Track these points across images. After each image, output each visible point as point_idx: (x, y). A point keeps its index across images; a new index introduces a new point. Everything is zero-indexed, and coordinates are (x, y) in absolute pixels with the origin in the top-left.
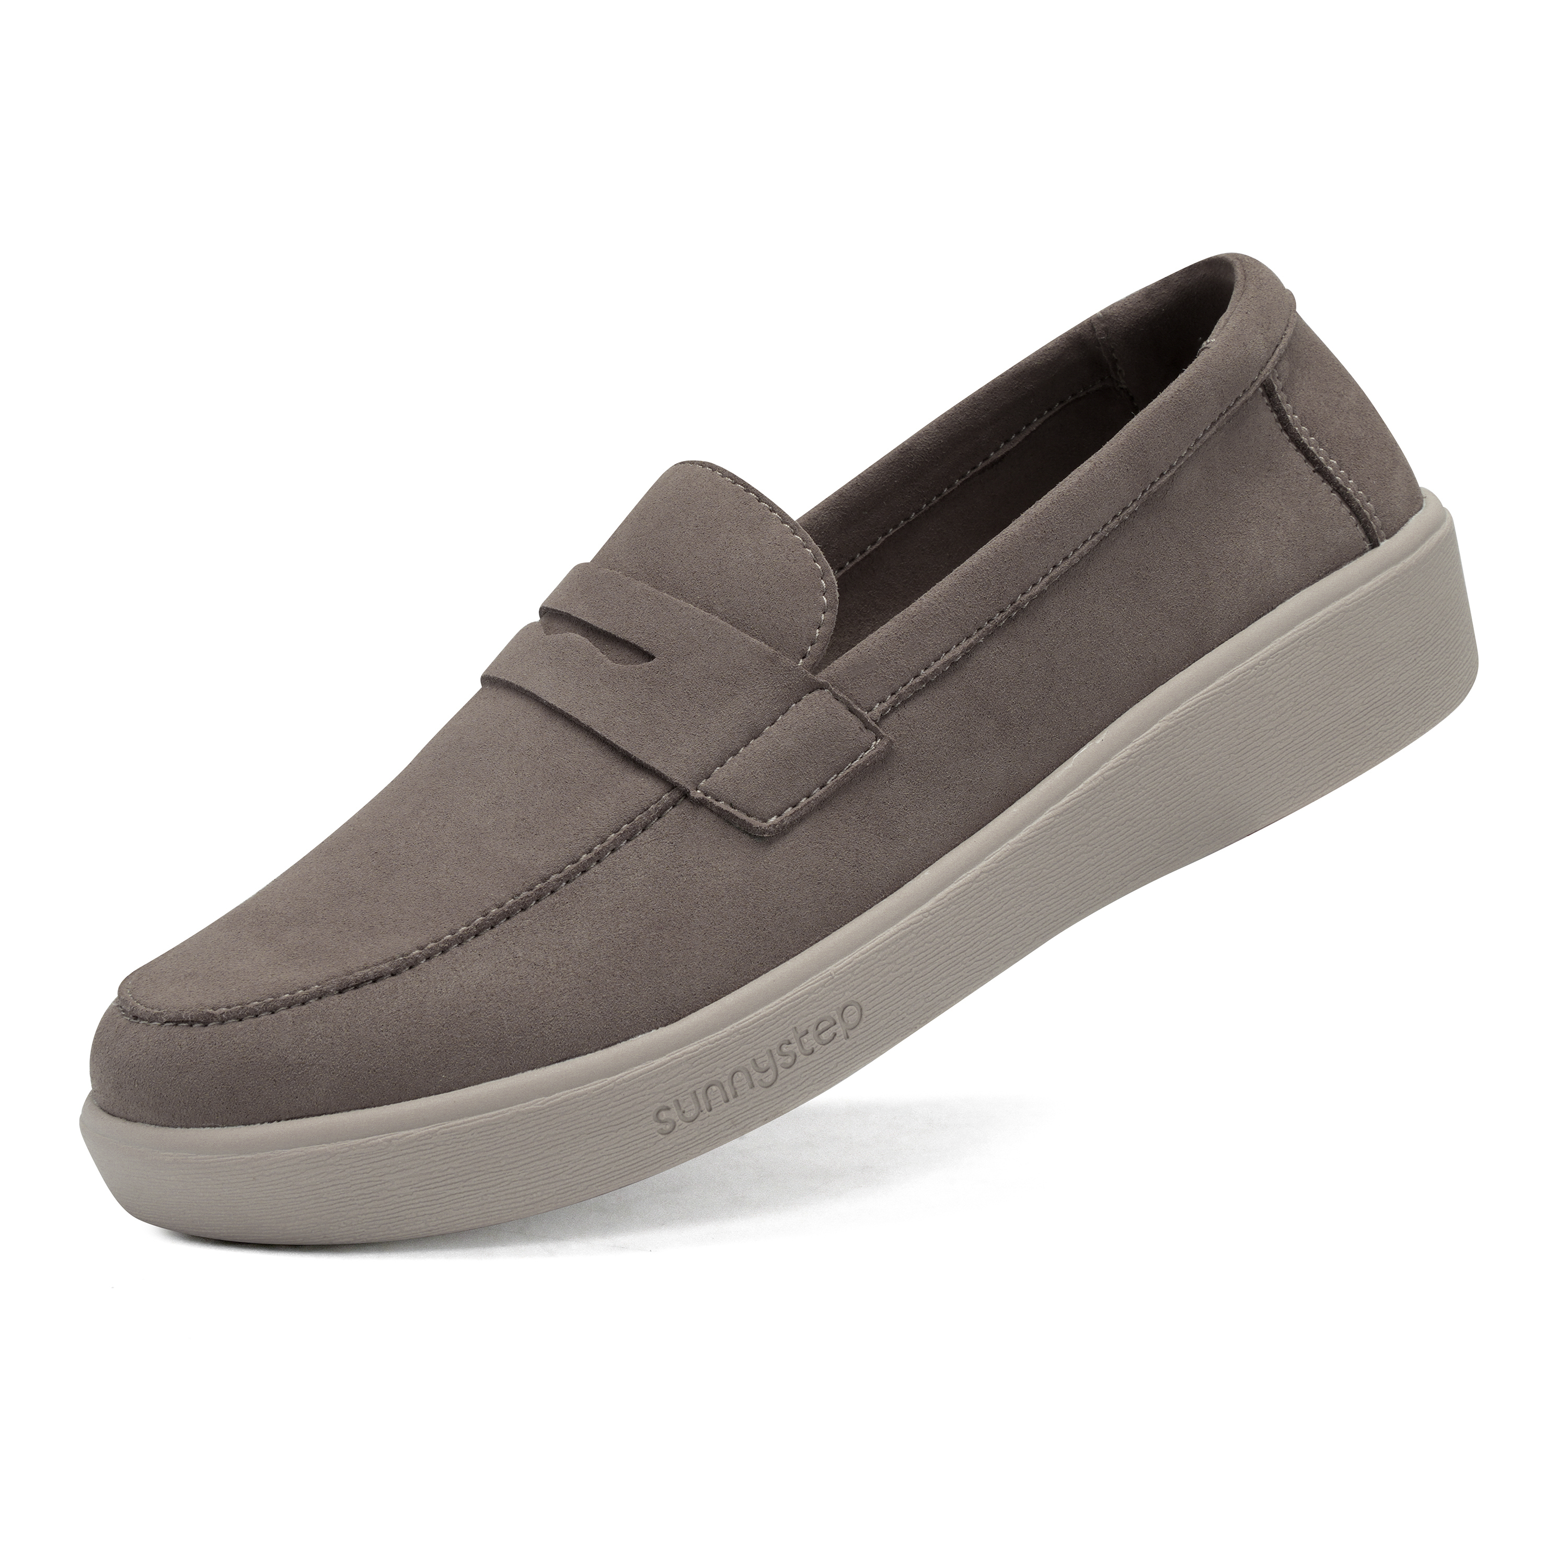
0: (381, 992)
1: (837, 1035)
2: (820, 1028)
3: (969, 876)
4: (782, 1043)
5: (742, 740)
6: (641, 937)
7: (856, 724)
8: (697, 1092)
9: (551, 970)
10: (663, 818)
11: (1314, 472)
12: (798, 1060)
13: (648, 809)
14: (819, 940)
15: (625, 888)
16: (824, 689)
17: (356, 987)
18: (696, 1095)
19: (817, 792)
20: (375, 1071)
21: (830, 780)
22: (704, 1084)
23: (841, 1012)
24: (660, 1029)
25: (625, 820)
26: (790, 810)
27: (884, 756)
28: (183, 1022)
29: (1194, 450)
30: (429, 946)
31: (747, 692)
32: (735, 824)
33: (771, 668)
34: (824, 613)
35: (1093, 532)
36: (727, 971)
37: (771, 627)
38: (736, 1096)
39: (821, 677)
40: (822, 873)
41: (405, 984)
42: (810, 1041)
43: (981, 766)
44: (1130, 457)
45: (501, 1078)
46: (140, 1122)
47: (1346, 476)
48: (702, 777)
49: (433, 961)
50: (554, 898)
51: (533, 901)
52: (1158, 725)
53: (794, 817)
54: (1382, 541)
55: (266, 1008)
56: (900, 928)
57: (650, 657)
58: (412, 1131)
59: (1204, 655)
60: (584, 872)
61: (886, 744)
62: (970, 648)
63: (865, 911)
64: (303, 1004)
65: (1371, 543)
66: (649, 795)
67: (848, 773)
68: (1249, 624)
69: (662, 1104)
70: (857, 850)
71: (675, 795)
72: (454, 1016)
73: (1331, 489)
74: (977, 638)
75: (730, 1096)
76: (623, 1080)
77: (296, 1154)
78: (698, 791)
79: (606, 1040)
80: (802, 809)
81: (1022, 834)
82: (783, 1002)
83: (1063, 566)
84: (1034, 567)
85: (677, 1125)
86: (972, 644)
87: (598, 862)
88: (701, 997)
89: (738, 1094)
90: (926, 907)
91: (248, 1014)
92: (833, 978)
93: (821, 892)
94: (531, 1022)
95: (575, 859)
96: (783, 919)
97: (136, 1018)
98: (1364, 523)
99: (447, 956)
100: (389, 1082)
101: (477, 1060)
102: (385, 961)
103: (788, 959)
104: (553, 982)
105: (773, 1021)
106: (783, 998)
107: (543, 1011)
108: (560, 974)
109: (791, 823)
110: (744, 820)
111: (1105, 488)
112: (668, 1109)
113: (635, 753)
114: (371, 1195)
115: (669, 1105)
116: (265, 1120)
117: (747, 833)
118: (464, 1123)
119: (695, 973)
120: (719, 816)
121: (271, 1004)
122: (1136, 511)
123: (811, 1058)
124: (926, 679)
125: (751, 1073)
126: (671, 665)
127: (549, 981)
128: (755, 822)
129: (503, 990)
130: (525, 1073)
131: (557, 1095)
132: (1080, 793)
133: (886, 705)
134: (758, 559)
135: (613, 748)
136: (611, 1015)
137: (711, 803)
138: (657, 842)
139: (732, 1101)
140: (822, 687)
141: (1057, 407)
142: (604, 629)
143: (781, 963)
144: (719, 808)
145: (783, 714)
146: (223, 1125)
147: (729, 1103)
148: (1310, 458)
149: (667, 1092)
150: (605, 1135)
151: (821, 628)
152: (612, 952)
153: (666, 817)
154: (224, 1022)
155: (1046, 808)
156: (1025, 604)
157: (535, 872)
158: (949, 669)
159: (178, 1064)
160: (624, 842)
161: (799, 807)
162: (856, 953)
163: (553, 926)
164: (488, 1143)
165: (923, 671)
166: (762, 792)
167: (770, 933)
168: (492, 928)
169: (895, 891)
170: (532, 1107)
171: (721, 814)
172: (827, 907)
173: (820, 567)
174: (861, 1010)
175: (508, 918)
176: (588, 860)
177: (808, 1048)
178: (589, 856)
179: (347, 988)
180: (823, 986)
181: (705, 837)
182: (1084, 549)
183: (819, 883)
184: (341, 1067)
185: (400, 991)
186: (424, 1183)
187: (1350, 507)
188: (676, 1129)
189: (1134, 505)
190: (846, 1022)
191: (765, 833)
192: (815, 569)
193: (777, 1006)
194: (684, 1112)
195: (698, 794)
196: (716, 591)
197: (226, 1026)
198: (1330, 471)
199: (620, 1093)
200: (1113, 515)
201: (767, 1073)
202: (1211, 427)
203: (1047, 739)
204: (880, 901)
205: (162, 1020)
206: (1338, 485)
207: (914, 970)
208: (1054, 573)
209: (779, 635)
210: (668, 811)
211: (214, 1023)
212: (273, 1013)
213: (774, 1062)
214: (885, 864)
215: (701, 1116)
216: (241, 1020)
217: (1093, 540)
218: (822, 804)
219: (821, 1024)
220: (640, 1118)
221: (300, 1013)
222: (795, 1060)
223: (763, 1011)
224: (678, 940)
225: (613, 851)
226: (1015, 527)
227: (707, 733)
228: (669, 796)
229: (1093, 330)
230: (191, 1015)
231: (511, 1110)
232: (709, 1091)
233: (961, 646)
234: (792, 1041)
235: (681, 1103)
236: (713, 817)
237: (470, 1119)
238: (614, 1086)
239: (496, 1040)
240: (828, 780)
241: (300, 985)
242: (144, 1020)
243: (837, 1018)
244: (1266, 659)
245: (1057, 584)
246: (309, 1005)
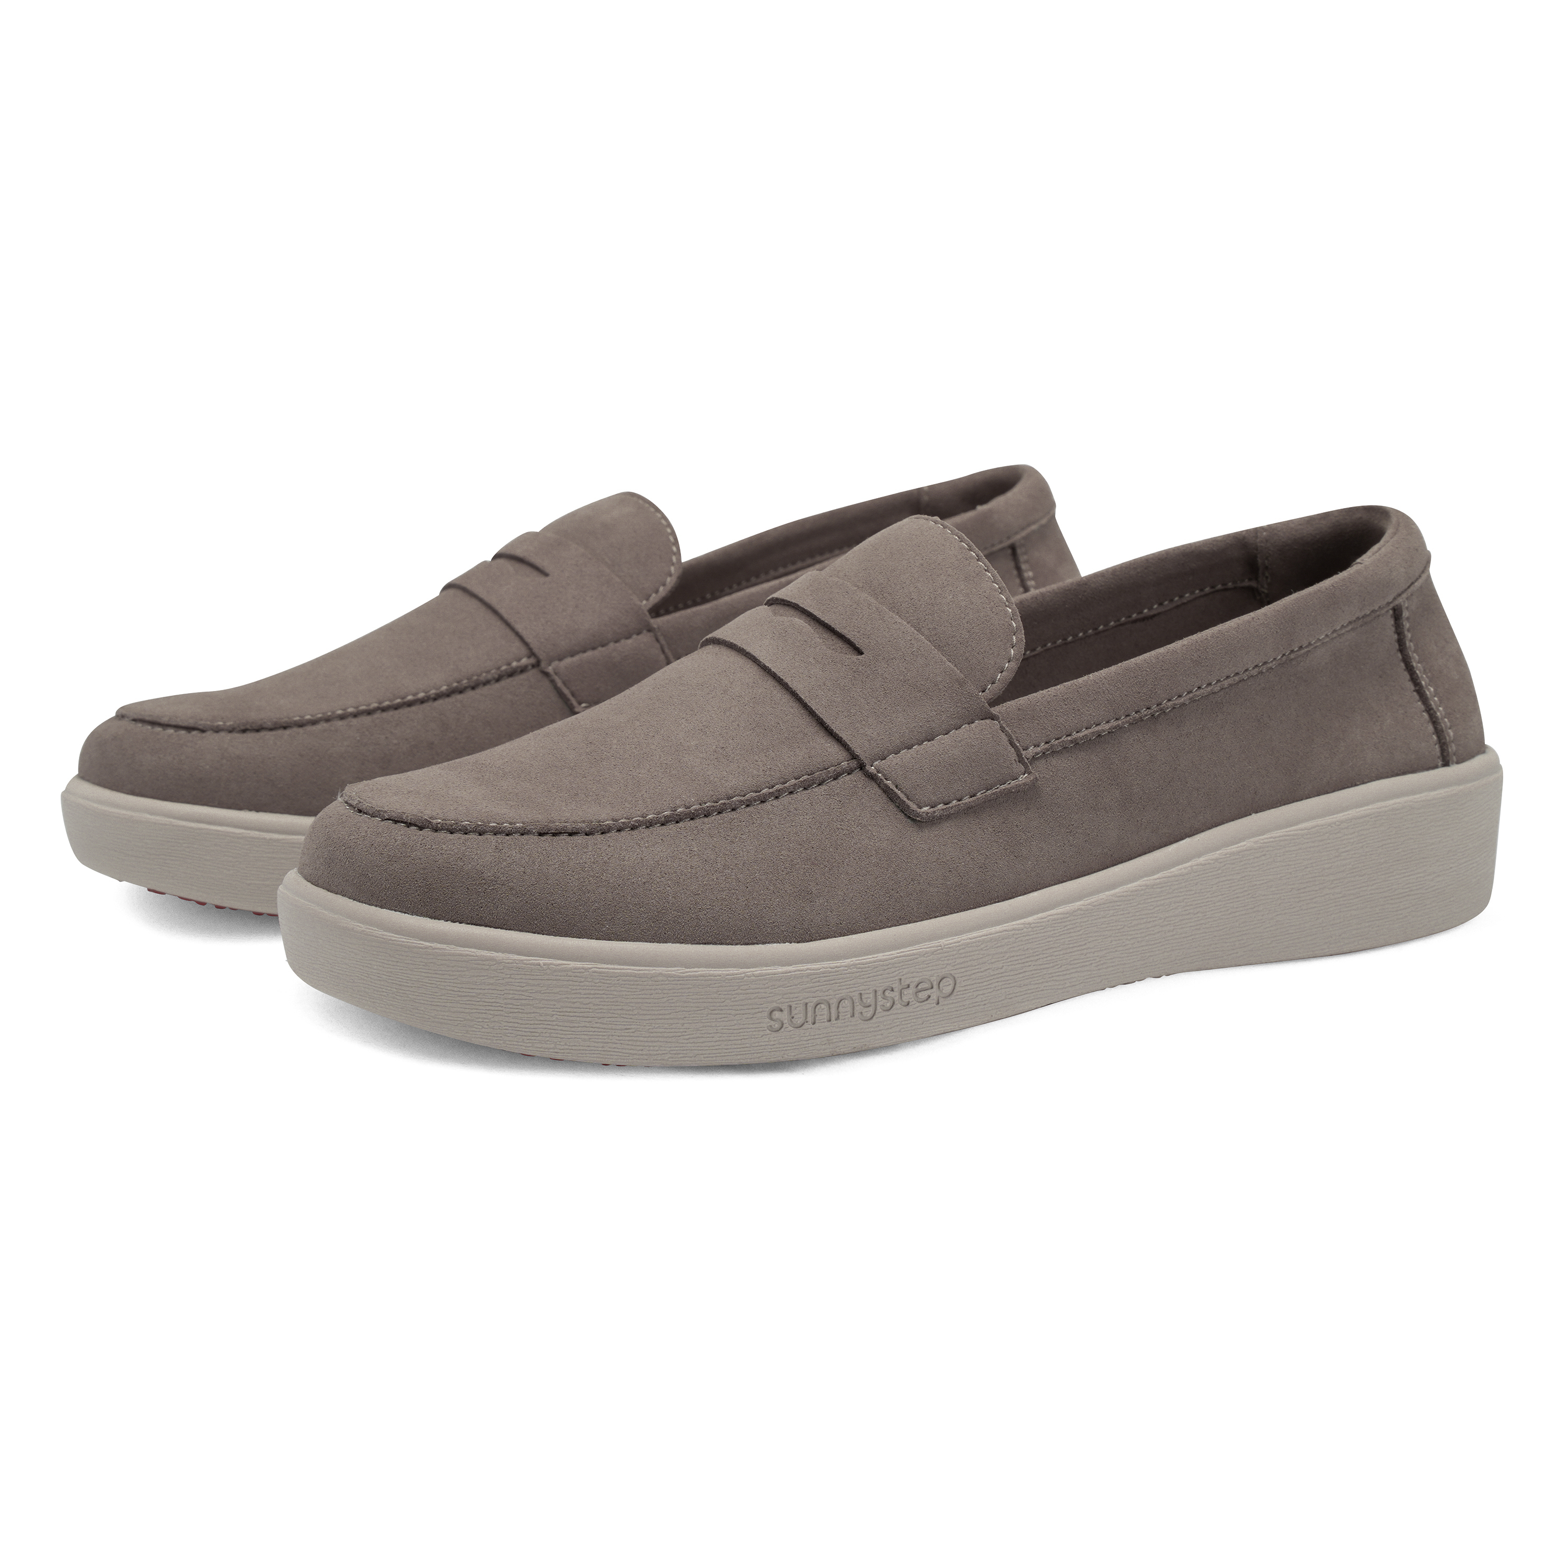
0: (574, 845)
1: (931, 998)
2: (919, 987)
3: (1068, 908)
4: (886, 988)
5: (919, 739)
6: (797, 866)
7: (1013, 756)
8: (808, 1005)
9: (718, 869)
10: (838, 780)
11: (1414, 691)
12: (894, 1007)
13: (828, 768)
14: (938, 917)
15: (793, 824)
16: (994, 720)
17: (554, 835)
18: (806, 1007)
19: (967, 800)
20: (553, 905)
21: (980, 793)
22: (815, 1000)
23: (939, 981)
24: (793, 944)
25: (807, 772)
26: (941, 806)
27: (1027, 789)
28: (402, 822)
29: (1331, 638)
30: (622, 820)
31: (933, 702)
32: (896, 802)
33: (957, 689)
34: (1009, 662)
35: (1236, 672)
36: (859, 915)
37: (964, 659)
38: (838, 1018)
39: (995, 710)
40: (954, 864)
41: (595, 844)
42: (909, 995)
43: (1100, 824)
44: (1282, 623)
45: (653, 942)
46: (340, 894)
47: (1438, 703)
48: (879, 757)
49: (623, 833)
50: (734, 815)
51: (716, 812)
52: (1245, 843)
53: (944, 812)
54: (1452, 764)
55: (476, 829)
56: (1005, 928)
57: (860, 652)
58: (569, 962)
59: (1293, 802)
60: (762, 802)
61: (1032, 779)
62: (1116, 728)
63: (980, 907)
64: (507, 835)
65: (1443, 761)
66: (832, 758)
67: (996, 792)
68: (1334, 791)
69: (778, 1005)
70: (987, 855)
71: (854, 764)
72: (630, 880)
73: (1424, 709)
74: (1124, 722)
75: (833, 1018)
76: (753, 974)
77: (467, 953)
78: (873, 768)
79: (748, 938)
80: (952, 807)
81: (1117, 890)
82: (898, 955)
83: (1205, 691)
84: (1183, 681)
85: (784, 1027)
86: (1118, 725)
87: (777, 798)
88: (833, 929)
89: (840, 1017)
90: (1030, 919)
91: (460, 830)
92: (942, 949)
93: (950, 878)
94: (691, 904)
95: (759, 789)
96: (915, 889)
97: (360, 811)
98: (1443, 745)
99: (635, 833)
100: (561, 917)
101: (638, 921)
102: (584, 822)
103: (909, 922)
104: (717, 879)
105: (886, 968)
106: (898, 951)
107: (703, 898)
108: (725, 874)
109: (940, 816)
110: (905, 801)
111: (1256, 640)
112: (781, 1010)
113: (828, 721)
114: (518, 1007)
115: (783, 1008)
116: (449, 919)
117: (903, 812)
118: (614, 969)
119: (833, 908)
120: (885, 792)
121: (481, 827)
122: (1273, 669)
123: (905, 1009)
124: (1076, 739)
125: (855, 1005)
126: (877, 663)
127: (715, 877)
128: (913, 806)
129: (675, 872)
130: (674, 944)
131: (695, 969)
132: (1169, 875)
133: (1039, 749)
134: (967, 603)
135: (812, 713)
136: (757, 920)
137: (881, 779)
138: (828, 797)
139: (833, 1021)
140: (993, 717)
141: (1207, 590)
142: (826, 622)
143: (903, 924)
144: (886, 786)
145: (956, 729)
146: (413, 913)
147: (831, 1022)
148: (1414, 680)
149: (785, 996)
150: (726, 1016)
151: (1004, 673)
152: (771, 870)
153: (841, 780)
154: (437, 831)
155: (1142, 877)
156: (1168, 709)
157: (724, 790)
158: (1095, 739)
159: (390, 853)
160: (801, 789)
161: (950, 805)
162: (964, 937)
163: (728, 836)
164: (628, 991)
165: (1075, 733)
166: (924, 784)
167: (902, 897)
168: (677, 822)
169: (1007, 900)
170: (673, 973)
171: (886, 790)
172: (952, 892)
173: (1015, 625)
174: (955, 984)
175: (692, 819)
176: (769, 793)
177: (905, 999)
178: (771, 790)
179: (547, 833)
180: (933, 953)
181: (869, 805)
182: (1226, 683)
183: (950, 871)
184: (526, 893)
185: (590, 848)
186: (564, 1010)
187: (1436, 728)
188: (782, 1030)
189: (1274, 663)
190: (941, 989)
191: (918, 817)
192: (1011, 625)
193: (892, 956)
194: (793, 1018)
195: (872, 769)
196: (927, 617)
197: (438, 834)
198: (1426, 695)
199: (747, 985)
200: (1255, 664)
201: (869, 1008)
202: (1347, 625)
203: (1156, 823)
204: (993, 903)
205: (384, 817)
206: (1430, 707)
207: (1005, 968)
208: (1198, 693)
209: (969, 667)
210: (843, 775)
211: (429, 830)
212: (480, 835)
213: (876, 1002)
214: (1005, 875)
215: (806, 1026)
216: (451, 833)
217: (1235, 678)
218: (970, 810)
219: (921, 984)
220: (757, 1010)
221: (503, 841)
222: (893, 1006)
223: (880, 956)
224: (827, 878)
225: (791, 793)
226: (1177, 645)
227: (893, 724)
228: (848, 764)
229: (1257, 537)
230: (411, 818)
231: (655, 970)
232: (818, 1006)
233: (1110, 724)
234: (895, 990)
235: (792, 1009)
236: (879, 792)
237: (619, 967)
238: (744, 977)
239: (659, 910)
240: (978, 792)
241: (509, 820)
242: (366, 814)
243: (935, 984)
244: (1342, 822)
245: (1197, 703)
246: (512, 837)
